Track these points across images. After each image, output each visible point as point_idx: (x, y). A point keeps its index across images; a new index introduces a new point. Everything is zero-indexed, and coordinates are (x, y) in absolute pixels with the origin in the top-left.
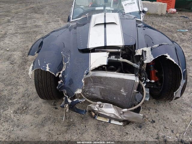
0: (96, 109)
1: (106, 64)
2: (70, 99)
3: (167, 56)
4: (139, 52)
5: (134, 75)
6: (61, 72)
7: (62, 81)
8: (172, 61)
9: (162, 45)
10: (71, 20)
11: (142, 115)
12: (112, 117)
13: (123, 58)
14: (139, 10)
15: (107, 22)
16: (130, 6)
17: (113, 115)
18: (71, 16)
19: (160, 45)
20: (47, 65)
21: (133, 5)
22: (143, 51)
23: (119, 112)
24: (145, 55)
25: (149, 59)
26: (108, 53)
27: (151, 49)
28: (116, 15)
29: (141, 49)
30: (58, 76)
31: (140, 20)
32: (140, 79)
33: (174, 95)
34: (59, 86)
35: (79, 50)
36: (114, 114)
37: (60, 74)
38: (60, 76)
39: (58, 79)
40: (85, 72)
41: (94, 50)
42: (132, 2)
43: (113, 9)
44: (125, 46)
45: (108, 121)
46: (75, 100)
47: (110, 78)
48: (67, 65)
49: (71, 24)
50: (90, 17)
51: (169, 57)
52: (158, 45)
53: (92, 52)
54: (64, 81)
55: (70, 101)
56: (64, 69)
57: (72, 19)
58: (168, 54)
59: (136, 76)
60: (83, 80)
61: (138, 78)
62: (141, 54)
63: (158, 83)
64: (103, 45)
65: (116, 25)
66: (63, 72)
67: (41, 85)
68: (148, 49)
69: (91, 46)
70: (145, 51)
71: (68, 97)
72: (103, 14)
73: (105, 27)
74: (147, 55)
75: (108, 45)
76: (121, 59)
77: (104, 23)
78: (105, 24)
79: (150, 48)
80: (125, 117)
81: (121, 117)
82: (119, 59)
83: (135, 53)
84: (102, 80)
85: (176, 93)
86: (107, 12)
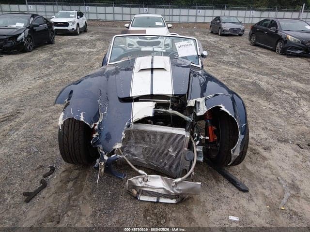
0: (139, 185)
1: (151, 115)
2: (107, 156)
3: (221, 107)
4: (191, 103)
5: (184, 129)
6: (98, 123)
7: (98, 134)
8: (227, 113)
9: (217, 95)
10: (108, 63)
11: (200, 183)
12: (161, 193)
13: (173, 110)
14: (196, 54)
15: (154, 67)
16: (185, 49)
17: (161, 190)
18: (109, 58)
19: (215, 96)
20: (82, 114)
21: (190, 47)
22: (196, 101)
23: (169, 185)
24: (199, 106)
25: (202, 110)
26: (155, 103)
27: (206, 100)
28: (167, 58)
29: (195, 100)
30: (94, 127)
31: (198, 66)
32: (192, 134)
33: (232, 153)
34: (94, 140)
35: (119, 98)
36: (163, 188)
37: (95, 125)
38: (96, 127)
39: (93, 131)
40: (127, 124)
41: (138, 99)
42: (188, 43)
43: (164, 51)
44: (174, 95)
45: (156, 201)
46: (112, 156)
47: (156, 132)
48: (105, 115)
49: (108, 69)
50: (133, 61)
51: (223, 108)
52: (213, 95)
53: (135, 102)
54: (100, 134)
55: (106, 158)
56: (100, 121)
57: (110, 62)
58: (223, 105)
59: (187, 131)
60: (123, 133)
61: (188, 133)
62: (193, 105)
63: (217, 142)
64: (149, 93)
65: (165, 72)
66: (99, 123)
67: (67, 140)
68: (201, 100)
69: (134, 93)
70: (199, 102)
71: (104, 153)
72: (150, 57)
73: (152, 73)
74: (200, 106)
75: (154, 93)
76: (170, 111)
77: (150, 68)
78: (152, 70)
79: (204, 98)
80: (178, 190)
81: (173, 191)
82: (167, 110)
83: (187, 104)
84: (146, 135)
85: (234, 151)
86: (156, 55)
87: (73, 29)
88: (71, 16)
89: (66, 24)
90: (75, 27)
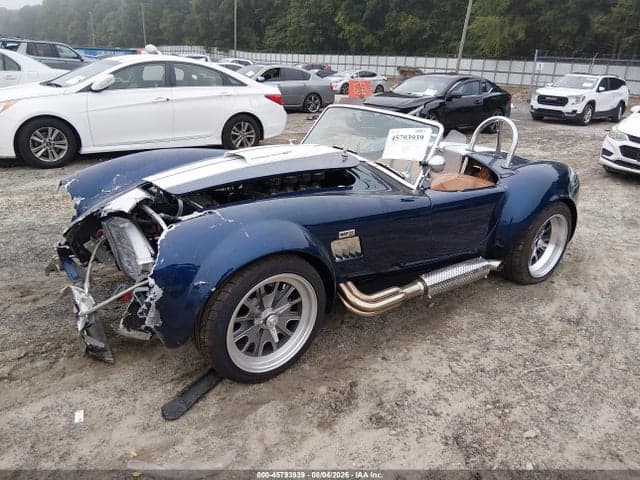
87: (575, 112)
88: (585, 85)
89: (563, 101)
90: (580, 108)
